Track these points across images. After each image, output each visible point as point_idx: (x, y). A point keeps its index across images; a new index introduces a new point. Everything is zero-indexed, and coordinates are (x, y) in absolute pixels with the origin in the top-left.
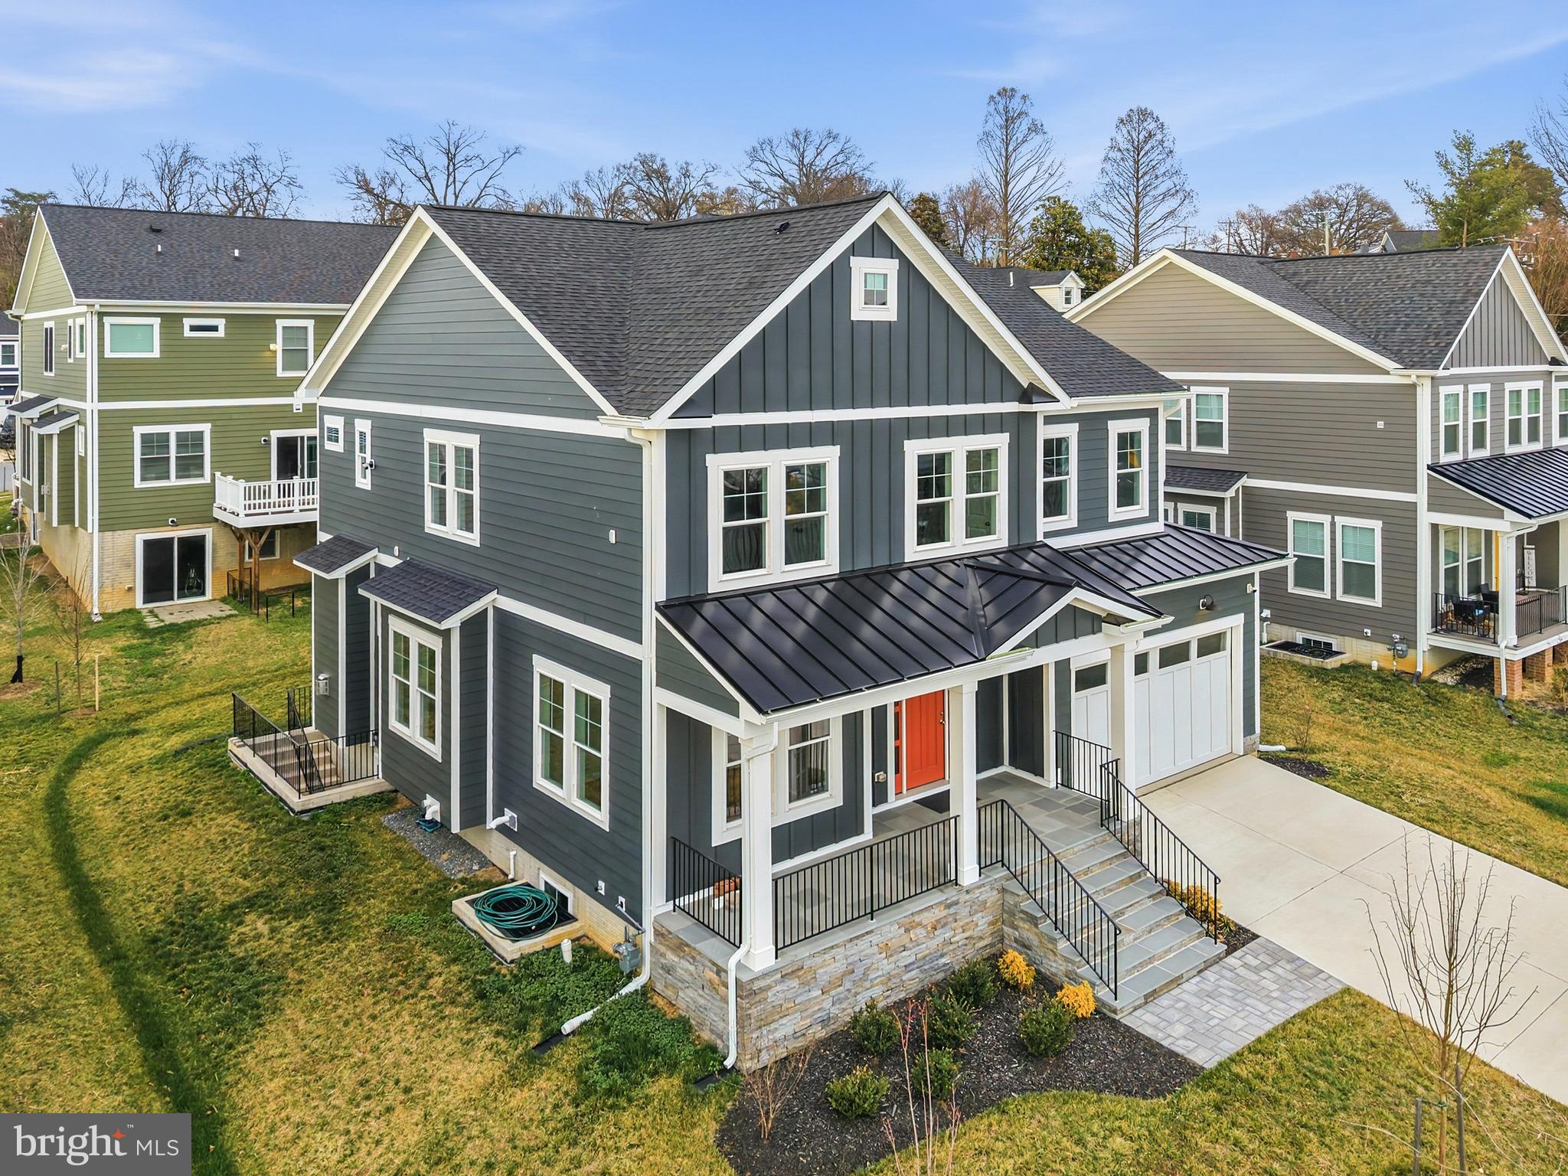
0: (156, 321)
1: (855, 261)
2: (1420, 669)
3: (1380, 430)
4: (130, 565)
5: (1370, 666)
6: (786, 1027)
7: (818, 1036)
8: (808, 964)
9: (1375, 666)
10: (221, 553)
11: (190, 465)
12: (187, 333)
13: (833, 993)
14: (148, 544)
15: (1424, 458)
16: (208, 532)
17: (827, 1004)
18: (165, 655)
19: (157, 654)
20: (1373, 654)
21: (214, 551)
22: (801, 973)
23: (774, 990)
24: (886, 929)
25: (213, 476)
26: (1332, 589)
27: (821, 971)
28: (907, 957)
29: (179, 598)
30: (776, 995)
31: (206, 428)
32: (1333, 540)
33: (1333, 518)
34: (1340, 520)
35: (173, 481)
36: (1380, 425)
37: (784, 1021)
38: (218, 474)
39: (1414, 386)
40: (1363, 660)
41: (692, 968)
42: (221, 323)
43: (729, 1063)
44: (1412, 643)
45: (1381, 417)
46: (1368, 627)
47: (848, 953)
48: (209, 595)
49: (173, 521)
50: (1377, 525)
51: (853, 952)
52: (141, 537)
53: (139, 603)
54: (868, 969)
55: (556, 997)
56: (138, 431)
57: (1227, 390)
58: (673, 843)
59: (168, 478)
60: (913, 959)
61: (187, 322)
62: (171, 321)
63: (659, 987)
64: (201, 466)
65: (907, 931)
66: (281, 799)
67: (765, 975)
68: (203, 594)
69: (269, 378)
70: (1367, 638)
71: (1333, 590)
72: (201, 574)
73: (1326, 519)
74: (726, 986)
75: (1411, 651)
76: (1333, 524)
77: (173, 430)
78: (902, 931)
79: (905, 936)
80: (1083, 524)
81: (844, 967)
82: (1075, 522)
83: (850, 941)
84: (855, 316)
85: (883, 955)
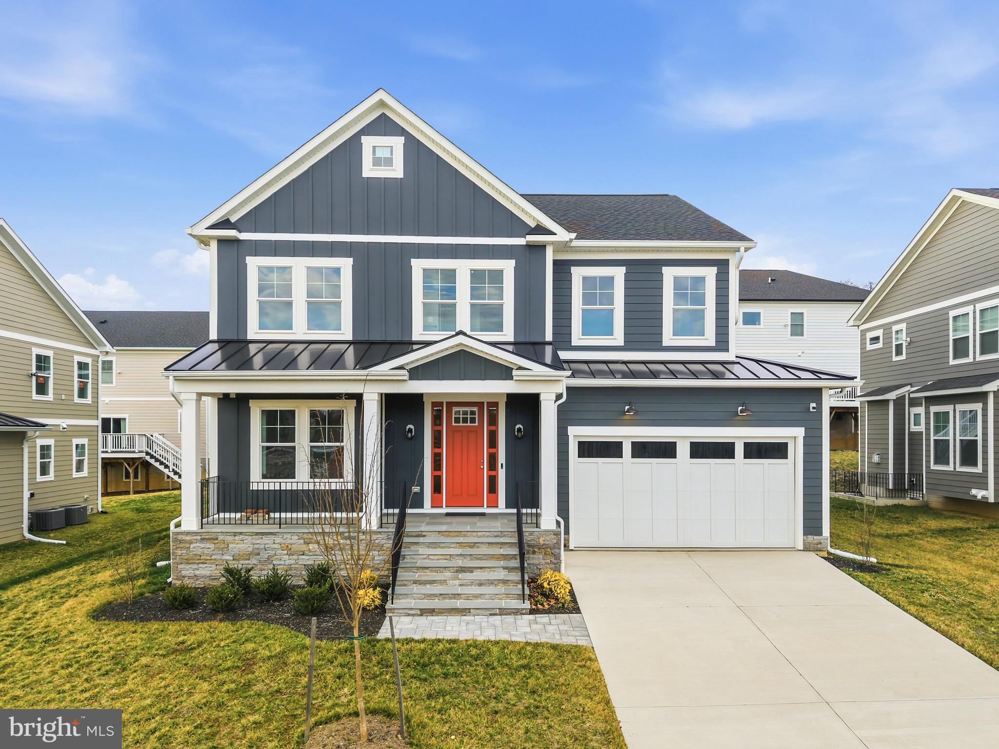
1: (364, 139)
6: (205, 570)
23: (194, 545)
24: (288, 536)
27: (232, 545)
28: (306, 560)
30: (197, 548)
47: (254, 541)
51: (259, 542)
54: (272, 557)
65: (306, 543)
67: (193, 533)
78: (302, 541)
79: (304, 548)
80: (630, 344)
81: (250, 549)
82: (621, 342)
83: (257, 534)
84: (365, 174)
85: (285, 552)
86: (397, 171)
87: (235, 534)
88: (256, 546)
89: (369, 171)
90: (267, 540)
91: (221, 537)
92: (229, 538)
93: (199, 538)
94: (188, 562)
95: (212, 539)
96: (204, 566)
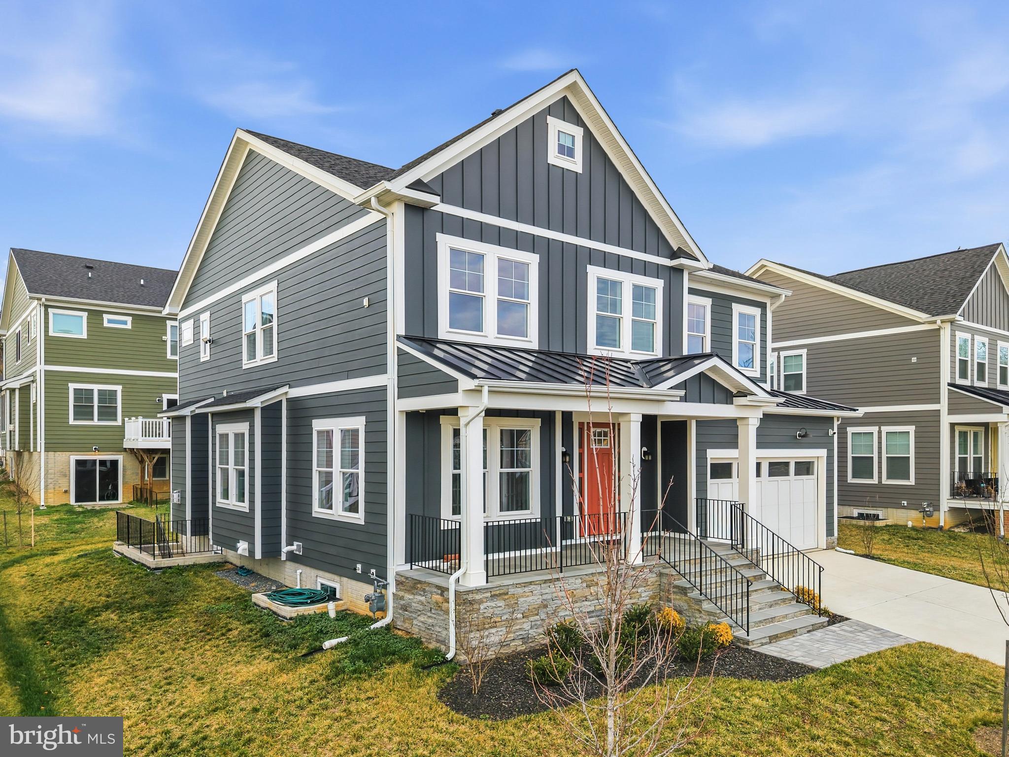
0: (85, 314)
1: (550, 120)
2: (942, 524)
3: (914, 363)
4: (66, 475)
5: (907, 526)
6: (495, 636)
7: (519, 649)
8: (512, 591)
9: (910, 524)
10: (129, 472)
11: (108, 412)
12: (106, 324)
13: (532, 619)
14: (79, 463)
15: (945, 377)
16: (120, 458)
17: (527, 626)
18: (84, 523)
19: (79, 523)
20: (910, 518)
21: (124, 470)
22: (506, 597)
23: (485, 605)
24: (572, 580)
25: (123, 423)
26: (880, 476)
27: (521, 600)
28: (588, 606)
29: (100, 500)
30: (488, 607)
31: (119, 388)
32: (880, 443)
33: (880, 428)
34: (885, 429)
35: (96, 422)
36: (914, 360)
37: (493, 631)
38: (126, 419)
39: (938, 330)
40: (901, 523)
41: (423, 599)
42: (129, 319)
43: (450, 656)
44: (937, 508)
45: (913, 355)
46: (904, 499)
47: (544, 591)
48: (120, 500)
49: (95, 449)
50: (911, 429)
51: (547, 591)
52: (74, 458)
53: (72, 501)
54: (558, 607)
55: (321, 631)
56: (72, 386)
57: (806, 350)
58: (411, 519)
59: (92, 419)
60: (592, 608)
61: (106, 317)
62: (95, 316)
63: (399, 623)
64: (115, 414)
65: (588, 586)
66: (143, 565)
67: (478, 590)
68: (117, 499)
69: (160, 359)
70: (904, 507)
71: (880, 478)
72: (116, 487)
73: (874, 429)
74: (447, 601)
75: (936, 513)
76: (880, 432)
77: (96, 388)
78: (584, 585)
79: (587, 592)
81: (539, 601)
83: (545, 581)
84: (550, 160)
85: (570, 600)
86: (577, 165)
87: (525, 585)
88: (545, 597)
89: (553, 157)
90: (554, 588)
92: (520, 590)
93: (489, 595)
94: (478, 628)
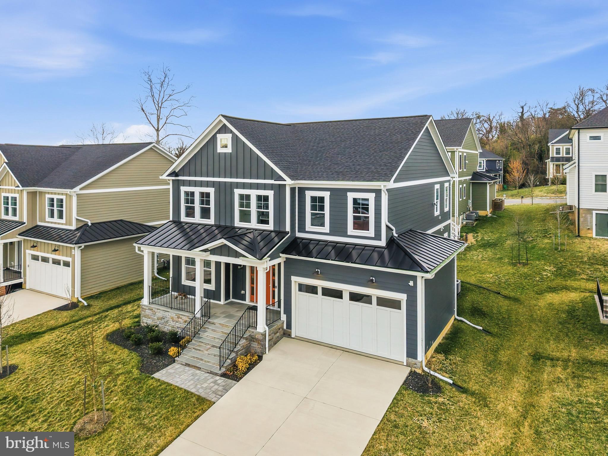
1: (218, 135)
13: (159, 321)
22: (152, 311)
24: (173, 314)
27: (157, 313)
47: (163, 313)
54: (168, 321)
78: (176, 317)
79: (177, 319)
80: (332, 233)
81: (162, 316)
82: (328, 231)
83: (164, 310)
84: (218, 152)
85: (172, 320)
86: (229, 150)
87: (158, 309)
88: (164, 315)
89: (220, 150)
90: (167, 313)
91: (154, 310)
92: (156, 310)
93: (148, 308)
94: (145, 316)
95: (151, 309)
96: (149, 319)
